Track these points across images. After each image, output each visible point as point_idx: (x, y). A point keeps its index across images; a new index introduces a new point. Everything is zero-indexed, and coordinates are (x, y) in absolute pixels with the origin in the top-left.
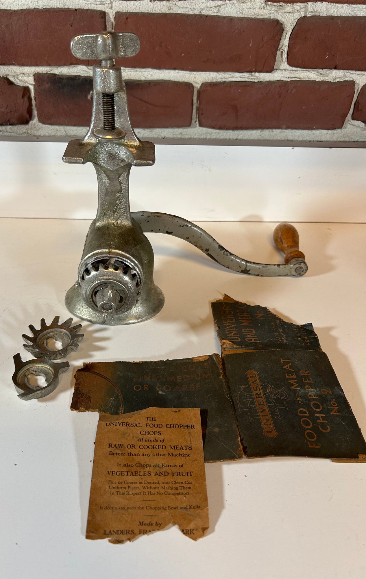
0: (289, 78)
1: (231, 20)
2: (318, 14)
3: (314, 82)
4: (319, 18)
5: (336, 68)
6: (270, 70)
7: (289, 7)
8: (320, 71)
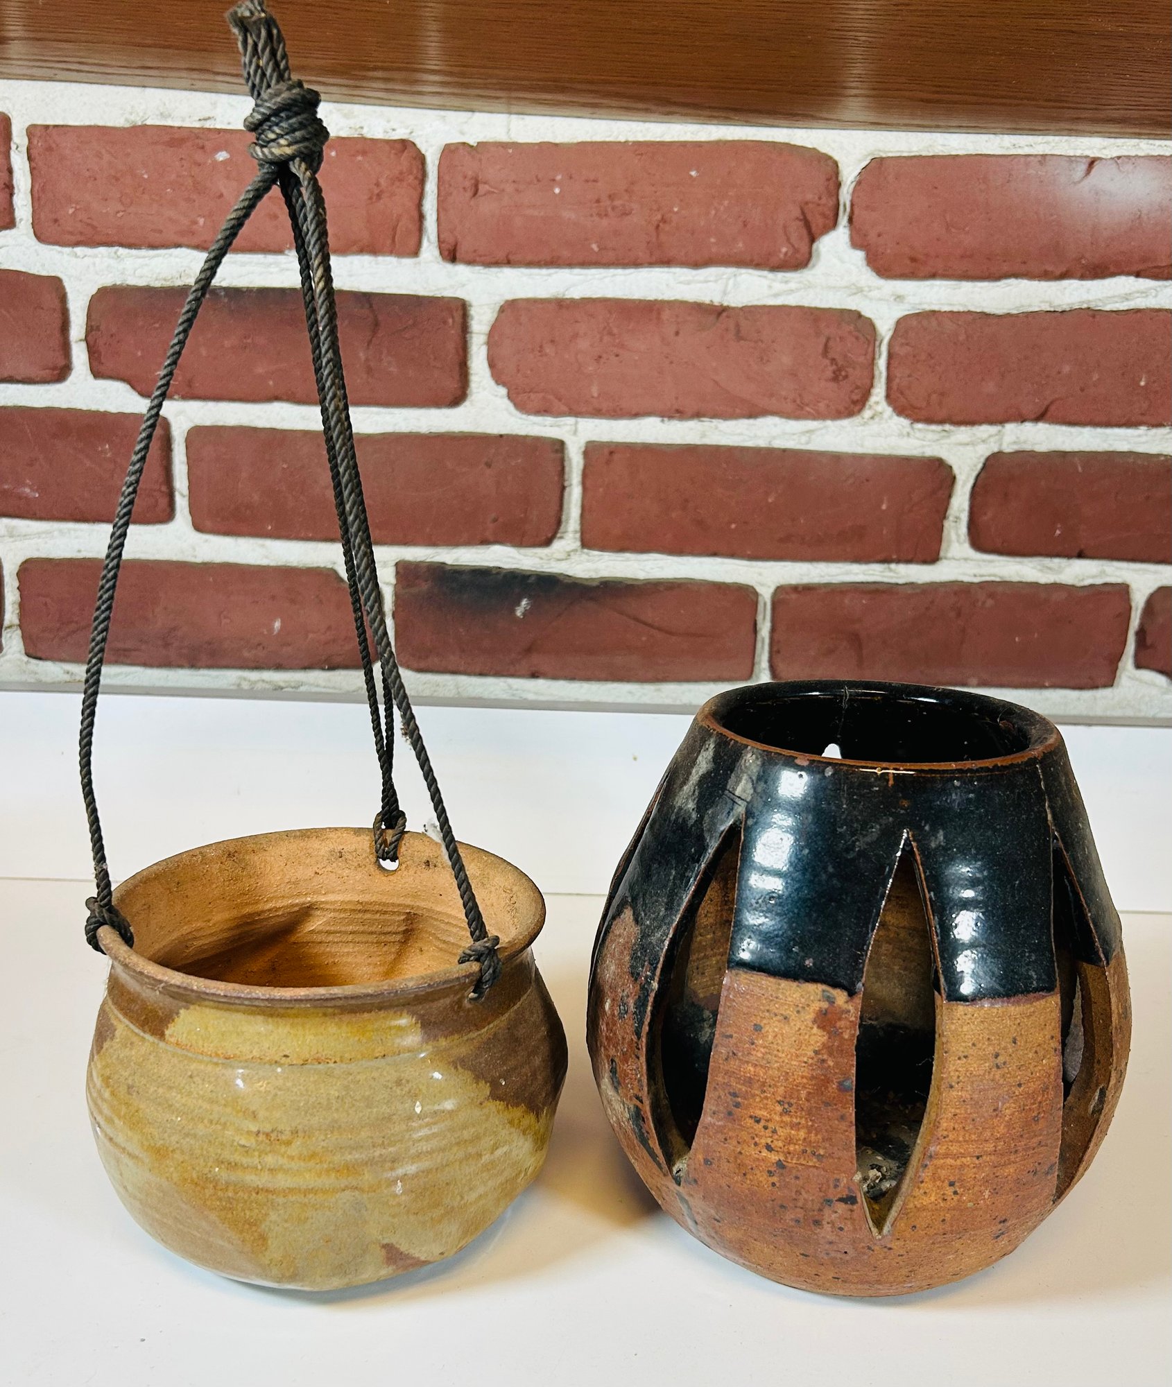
0: (975, 576)
1: (836, 458)
2: (1028, 447)
3: (1035, 585)
4: (1032, 454)
5: (1081, 555)
6: (932, 557)
7: (963, 433)
8: (1047, 561)
